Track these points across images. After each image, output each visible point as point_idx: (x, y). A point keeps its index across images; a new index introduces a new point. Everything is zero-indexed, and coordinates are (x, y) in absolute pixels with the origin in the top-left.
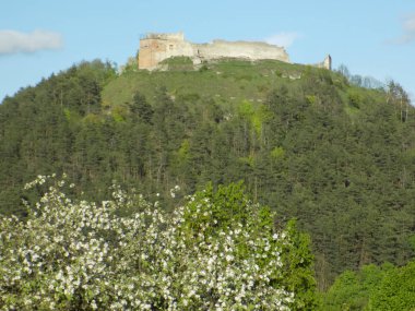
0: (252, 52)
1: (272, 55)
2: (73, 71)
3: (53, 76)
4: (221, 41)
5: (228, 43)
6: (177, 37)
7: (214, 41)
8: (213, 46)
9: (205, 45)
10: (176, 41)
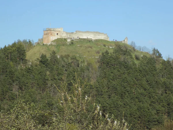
0: (93, 36)
1: (102, 37)
2: (14, 45)
3: (5, 47)
4: (80, 32)
5: (83, 32)
6: (60, 30)
7: (76, 31)
8: (76, 33)
9: (72, 33)
10: (59, 31)
